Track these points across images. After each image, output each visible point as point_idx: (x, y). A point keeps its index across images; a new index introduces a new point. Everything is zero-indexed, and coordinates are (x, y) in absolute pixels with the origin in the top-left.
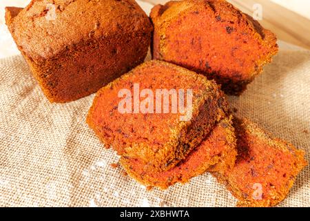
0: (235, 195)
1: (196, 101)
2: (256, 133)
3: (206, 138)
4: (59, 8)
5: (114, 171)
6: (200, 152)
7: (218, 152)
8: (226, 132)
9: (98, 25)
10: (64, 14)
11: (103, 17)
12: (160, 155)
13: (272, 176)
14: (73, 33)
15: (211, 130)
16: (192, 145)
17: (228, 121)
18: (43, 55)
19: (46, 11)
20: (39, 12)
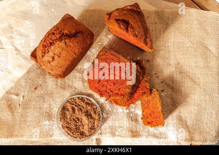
4: (58, 56)
9: (75, 54)
10: (62, 57)
18: (60, 74)
19: (53, 58)
20: (51, 59)
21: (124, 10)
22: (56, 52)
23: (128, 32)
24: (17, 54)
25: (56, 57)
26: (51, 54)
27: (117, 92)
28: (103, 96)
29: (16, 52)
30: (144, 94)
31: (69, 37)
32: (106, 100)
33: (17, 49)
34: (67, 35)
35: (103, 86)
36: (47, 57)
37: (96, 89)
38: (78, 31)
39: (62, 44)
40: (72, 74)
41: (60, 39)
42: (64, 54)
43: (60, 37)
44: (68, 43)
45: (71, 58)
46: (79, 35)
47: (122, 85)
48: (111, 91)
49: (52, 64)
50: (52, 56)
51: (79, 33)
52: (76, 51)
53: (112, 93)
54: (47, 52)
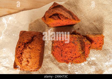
1: (78, 42)
3: (85, 46)
4: (30, 58)
5: (73, 64)
8: (87, 42)
9: (39, 50)
10: (32, 58)
11: (38, 48)
14: (38, 58)
18: (38, 67)
19: (28, 61)
20: (27, 63)
21: (50, 10)
22: (27, 57)
23: (61, 19)
24: (8, 70)
25: (29, 60)
26: (25, 60)
27: (75, 56)
28: (69, 63)
29: (7, 69)
30: (90, 49)
31: (29, 43)
32: (72, 63)
33: (6, 67)
34: (27, 43)
35: (65, 57)
36: (24, 63)
37: (62, 60)
38: (32, 37)
39: (28, 50)
40: (44, 61)
41: (25, 47)
42: (32, 55)
43: (24, 46)
44: (31, 47)
45: (38, 55)
46: (34, 38)
47: (75, 51)
48: (72, 58)
49: (29, 65)
51: (34, 37)
52: (39, 48)
53: (73, 59)
54: (22, 60)
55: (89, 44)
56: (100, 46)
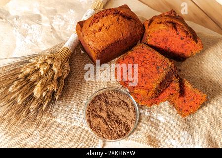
0: (177, 109)
1: (164, 71)
2: (188, 86)
3: (167, 87)
4: (106, 28)
6: (164, 93)
7: (172, 93)
8: (175, 85)
9: (122, 35)
10: (109, 31)
11: (124, 31)
12: (150, 94)
13: (192, 103)
14: (112, 40)
15: (170, 84)
16: (162, 90)
17: (177, 80)
18: (99, 49)
19: (100, 29)
20: (97, 29)
22: (105, 24)
25: (104, 28)
26: (100, 24)
31: (123, 17)
34: (122, 15)
36: (95, 27)
39: (114, 18)
41: (115, 14)
42: (112, 28)
44: (120, 20)
47: (150, 79)
49: (97, 34)
50: (101, 26)
54: (96, 22)
55: (175, 90)
56: (187, 111)
